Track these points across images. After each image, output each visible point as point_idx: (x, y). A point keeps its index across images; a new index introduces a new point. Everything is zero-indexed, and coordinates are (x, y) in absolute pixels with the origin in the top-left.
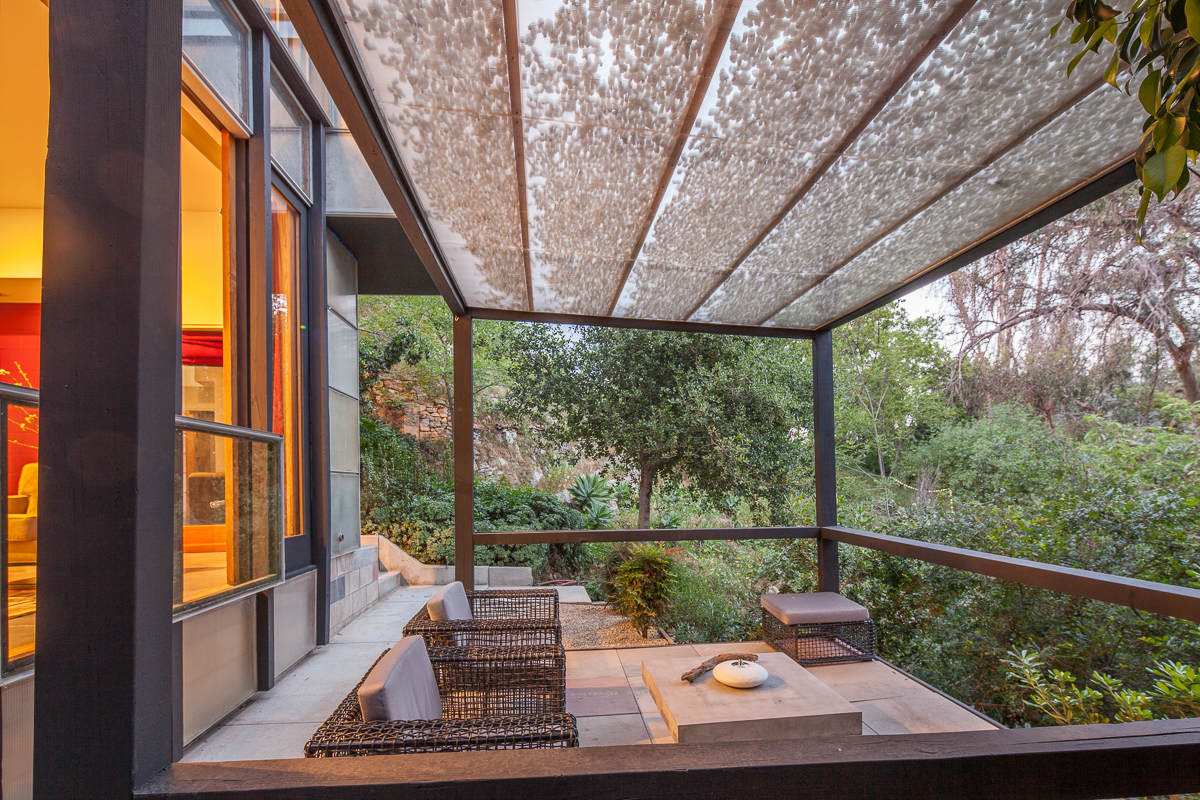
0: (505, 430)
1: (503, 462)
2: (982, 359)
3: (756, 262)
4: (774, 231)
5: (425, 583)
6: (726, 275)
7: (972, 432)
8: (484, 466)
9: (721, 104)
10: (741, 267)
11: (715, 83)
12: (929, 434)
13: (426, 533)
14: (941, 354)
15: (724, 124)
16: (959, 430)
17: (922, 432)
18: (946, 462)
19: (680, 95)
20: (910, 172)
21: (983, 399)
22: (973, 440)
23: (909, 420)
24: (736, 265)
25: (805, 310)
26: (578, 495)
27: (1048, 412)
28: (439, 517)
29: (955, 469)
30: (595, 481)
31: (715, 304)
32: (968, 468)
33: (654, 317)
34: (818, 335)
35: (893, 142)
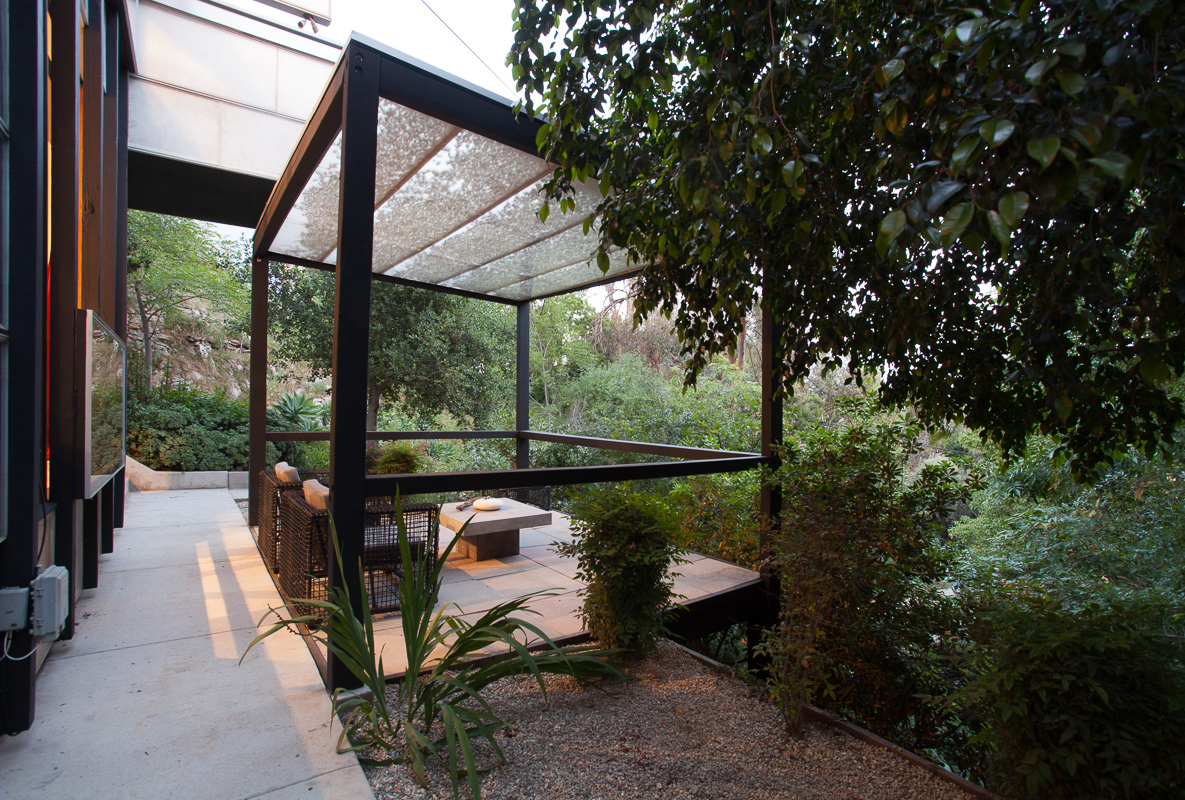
0: (198, 343)
1: (198, 376)
2: (616, 316)
3: (497, 265)
4: (512, 255)
5: (158, 489)
6: (476, 267)
7: (608, 372)
8: (177, 379)
9: (504, 210)
10: (487, 265)
11: (504, 204)
12: (579, 372)
13: (157, 440)
14: (589, 309)
15: (503, 216)
16: (599, 371)
17: (574, 370)
18: (591, 395)
19: (486, 203)
20: (581, 248)
21: (615, 349)
22: (608, 379)
23: (565, 360)
24: (484, 264)
25: (514, 290)
26: (286, 412)
27: (656, 361)
28: (171, 426)
29: (596, 400)
30: (303, 399)
31: (461, 279)
32: (605, 400)
33: (415, 279)
34: (522, 304)
35: (575, 238)
